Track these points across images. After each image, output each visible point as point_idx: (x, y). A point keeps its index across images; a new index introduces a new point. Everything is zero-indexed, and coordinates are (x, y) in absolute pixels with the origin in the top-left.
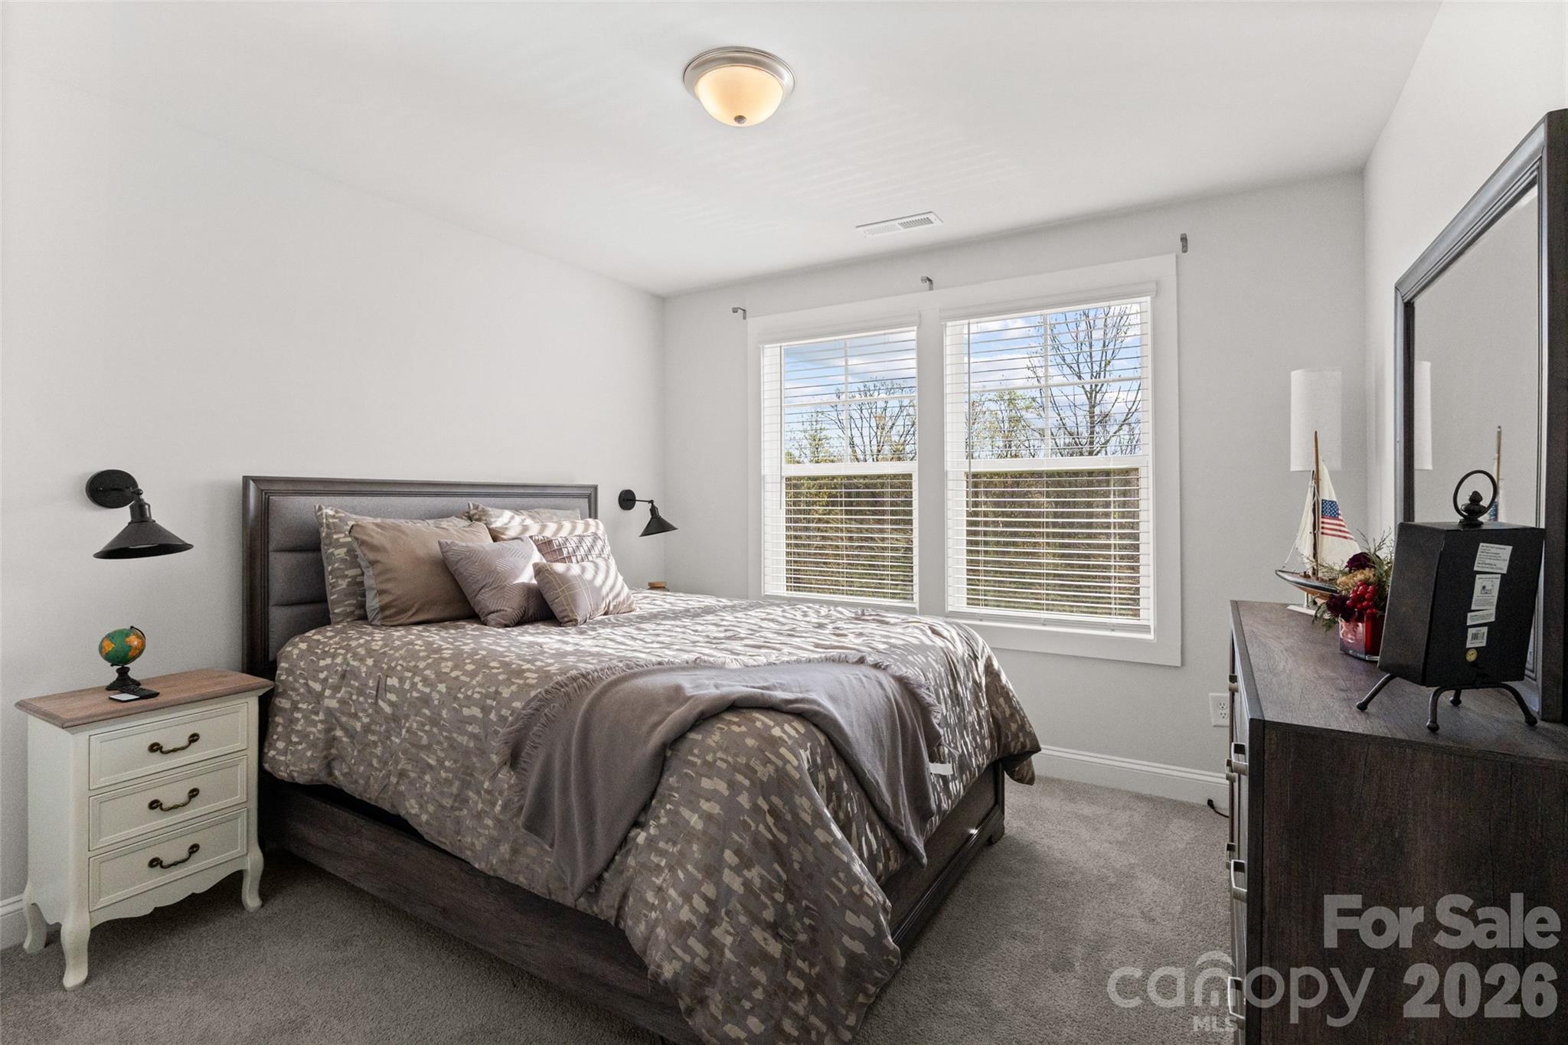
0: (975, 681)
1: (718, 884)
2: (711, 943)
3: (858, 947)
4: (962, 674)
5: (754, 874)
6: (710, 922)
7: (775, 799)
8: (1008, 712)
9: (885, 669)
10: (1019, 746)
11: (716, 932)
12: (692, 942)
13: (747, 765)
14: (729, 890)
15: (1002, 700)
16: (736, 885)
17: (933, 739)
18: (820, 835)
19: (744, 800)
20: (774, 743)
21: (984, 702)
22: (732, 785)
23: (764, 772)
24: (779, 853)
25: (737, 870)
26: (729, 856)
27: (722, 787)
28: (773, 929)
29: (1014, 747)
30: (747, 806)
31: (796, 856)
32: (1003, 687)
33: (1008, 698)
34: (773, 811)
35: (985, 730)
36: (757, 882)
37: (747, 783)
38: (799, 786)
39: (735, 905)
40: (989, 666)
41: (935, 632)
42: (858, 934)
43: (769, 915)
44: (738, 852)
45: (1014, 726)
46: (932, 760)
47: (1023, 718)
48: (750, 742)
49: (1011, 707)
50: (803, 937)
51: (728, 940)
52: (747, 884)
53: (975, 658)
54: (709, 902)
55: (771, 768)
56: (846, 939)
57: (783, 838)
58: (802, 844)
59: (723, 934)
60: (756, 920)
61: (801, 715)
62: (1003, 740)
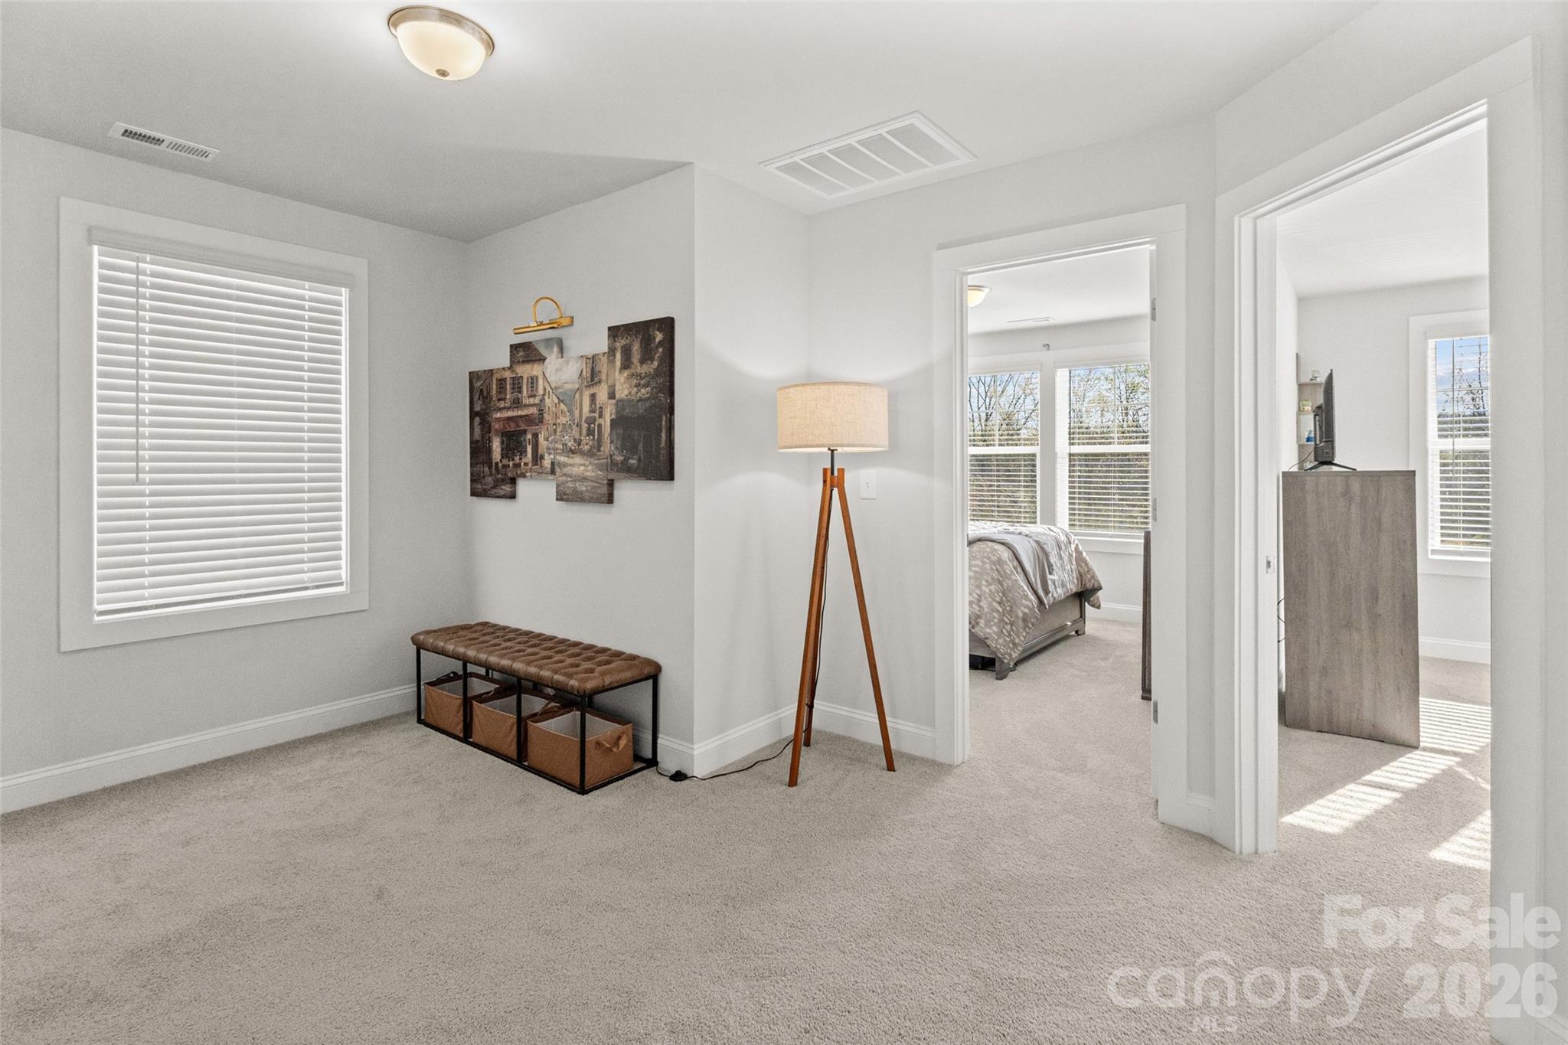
0: (1069, 553)
1: (981, 590)
2: (980, 606)
3: (1026, 611)
4: (1063, 548)
5: (993, 588)
6: (979, 601)
7: (998, 567)
8: (1086, 570)
9: (1031, 537)
10: (1091, 585)
11: (981, 604)
12: (974, 606)
13: (988, 556)
14: (985, 592)
15: (1083, 564)
16: (987, 590)
17: (1050, 566)
18: (1013, 577)
19: (988, 566)
20: (996, 550)
21: (1074, 563)
22: (983, 562)
23: (994, 558)
24: (1000, 582)
25: (987, 586)
26: (984, 582)
27: (980, 563)
28: (999, 603)
29: (1089, 586)
30: (988, 568)
31: (1005, 583)
32: (1084, 559)
33: (1086, 564)
34: (997, 570)
35: (1075, 575)
36: (993, 590)
37: (988, 561)
38: (1005, 562)
39: (987, 595)
40: (1077, 548)
41: (1050, 530)
42: (1026, 607)
43: (998, 599)
44: (987, 581)
45: (1089, 576)
46: (1050, 574)
47: (1094, 573)
48: (988, 550)
49: (1088, 567)
50: (1008, 608)
51: (985, 606)
52: (990, 591)
53: (1070, 543)
54: (979, 595)
55: (996, 557)
56: (1022, 608)
57: (1001, 579)
58: (1007, 581)
59: (983, 604)
60: (994, 600)
61: (1003, 544)
62: (1084, 583)
